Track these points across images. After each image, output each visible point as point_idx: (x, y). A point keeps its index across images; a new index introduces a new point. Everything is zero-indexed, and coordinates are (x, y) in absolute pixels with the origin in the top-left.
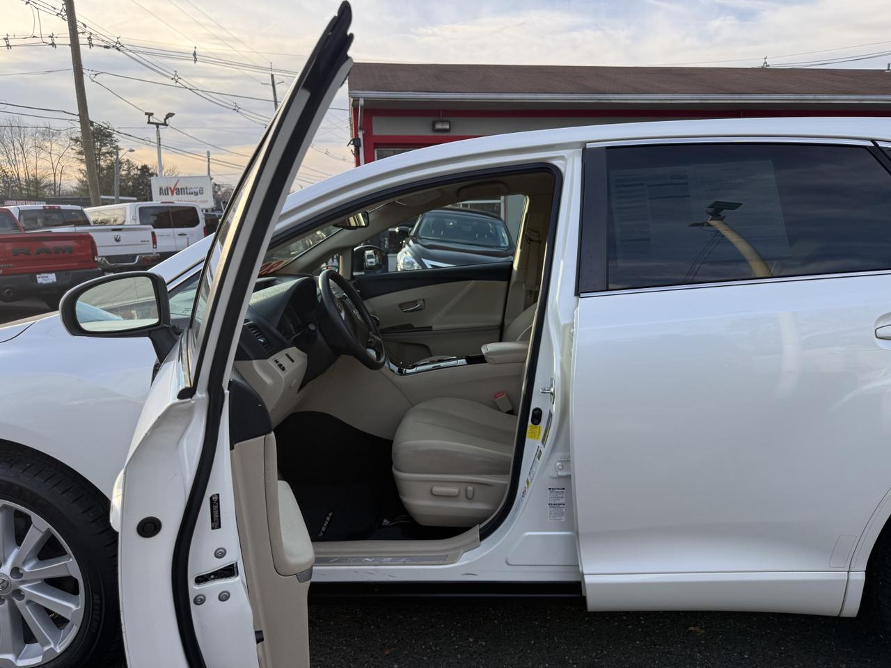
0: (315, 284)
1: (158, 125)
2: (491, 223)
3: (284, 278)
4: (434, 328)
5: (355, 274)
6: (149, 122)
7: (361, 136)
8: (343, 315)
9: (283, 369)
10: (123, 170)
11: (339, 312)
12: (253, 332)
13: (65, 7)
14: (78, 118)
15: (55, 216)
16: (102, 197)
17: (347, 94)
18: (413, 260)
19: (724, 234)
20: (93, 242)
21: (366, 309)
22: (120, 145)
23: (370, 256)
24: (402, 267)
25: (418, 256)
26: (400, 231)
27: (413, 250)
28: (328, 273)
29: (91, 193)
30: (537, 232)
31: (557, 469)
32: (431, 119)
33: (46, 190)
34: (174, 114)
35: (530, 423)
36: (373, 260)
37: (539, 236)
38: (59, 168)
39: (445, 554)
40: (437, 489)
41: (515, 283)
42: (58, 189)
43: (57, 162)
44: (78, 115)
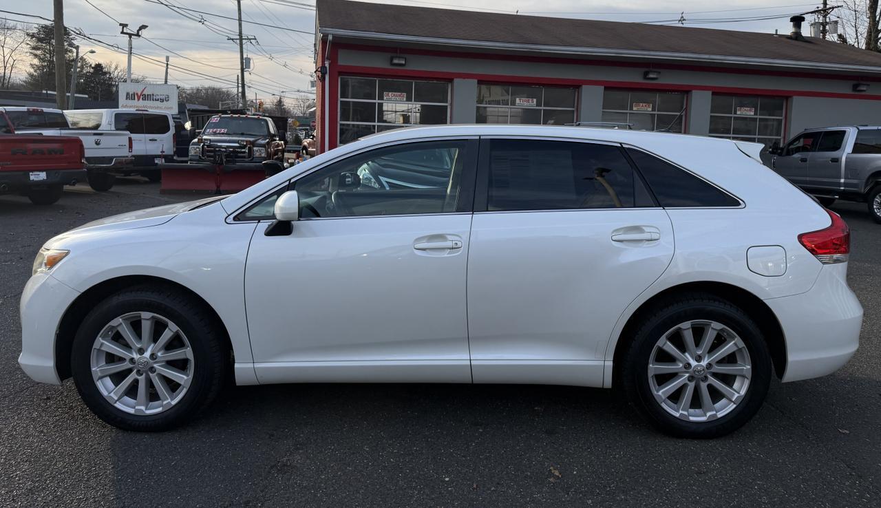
1: (130, 35)
6: (122, 33)
7: (327, 65)
10: (76, 68)
14: (53, 23)
16: (55, 93)
18: (371, 177)
20: (82, 146)
23: (348, 177)
25: (375, 174)
27: (371, 168)
32: (389, 55)
34: (147, 26)
38: (11, 61)
42: (6, 83)
43: (9, 55)
44: (53, 21)
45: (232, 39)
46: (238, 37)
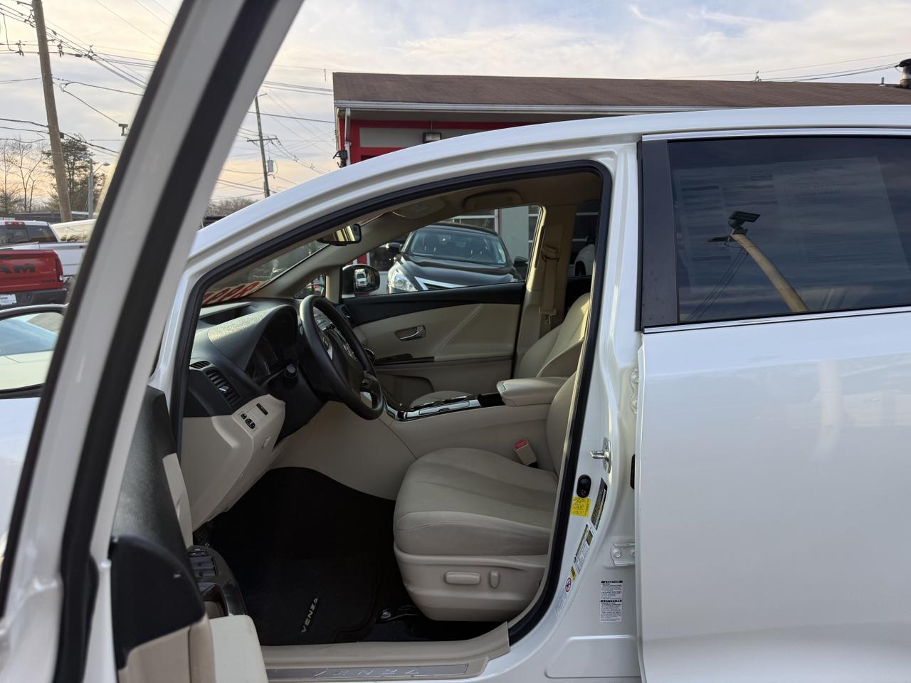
0: (295, 314)
2: (487, 239)
3: (259, 303)
4: (436, 358)
5: (344, 296)
6: (123, 134)
7: (347, 148)
8: (330, 352)
9: (253, 426)
10: (98, 185)
11: (326, 348)
12: (212, 379)
13: (33, 12)
14: (47, 129)
15: (19, 233)
16: (73, 212)
17: (333, 105)
18: (406, 279)
19: (749, 252)
20: (58, 261)
21: (357, 339)
22: (94, 158)
23: (361, 276)
24: (393, 286)
25: (411, 275)
26: (391, 247)
27: (405, 268)
28: (311, 300)
29: (61, 208)
30: (555, 248)
31: (613, 557)
32: (421, 131)
33: (16, 205)
35: (575, 495)
36: (364, 280)
37: (557, 252)
38: (30, 182)
39: (466, 662)
40: (452, 576)
41: (530, 306)
42: (29, 205)
43: (28, 176)
44: (48, 126)
45: (253, 141)
46: (258, 138)
